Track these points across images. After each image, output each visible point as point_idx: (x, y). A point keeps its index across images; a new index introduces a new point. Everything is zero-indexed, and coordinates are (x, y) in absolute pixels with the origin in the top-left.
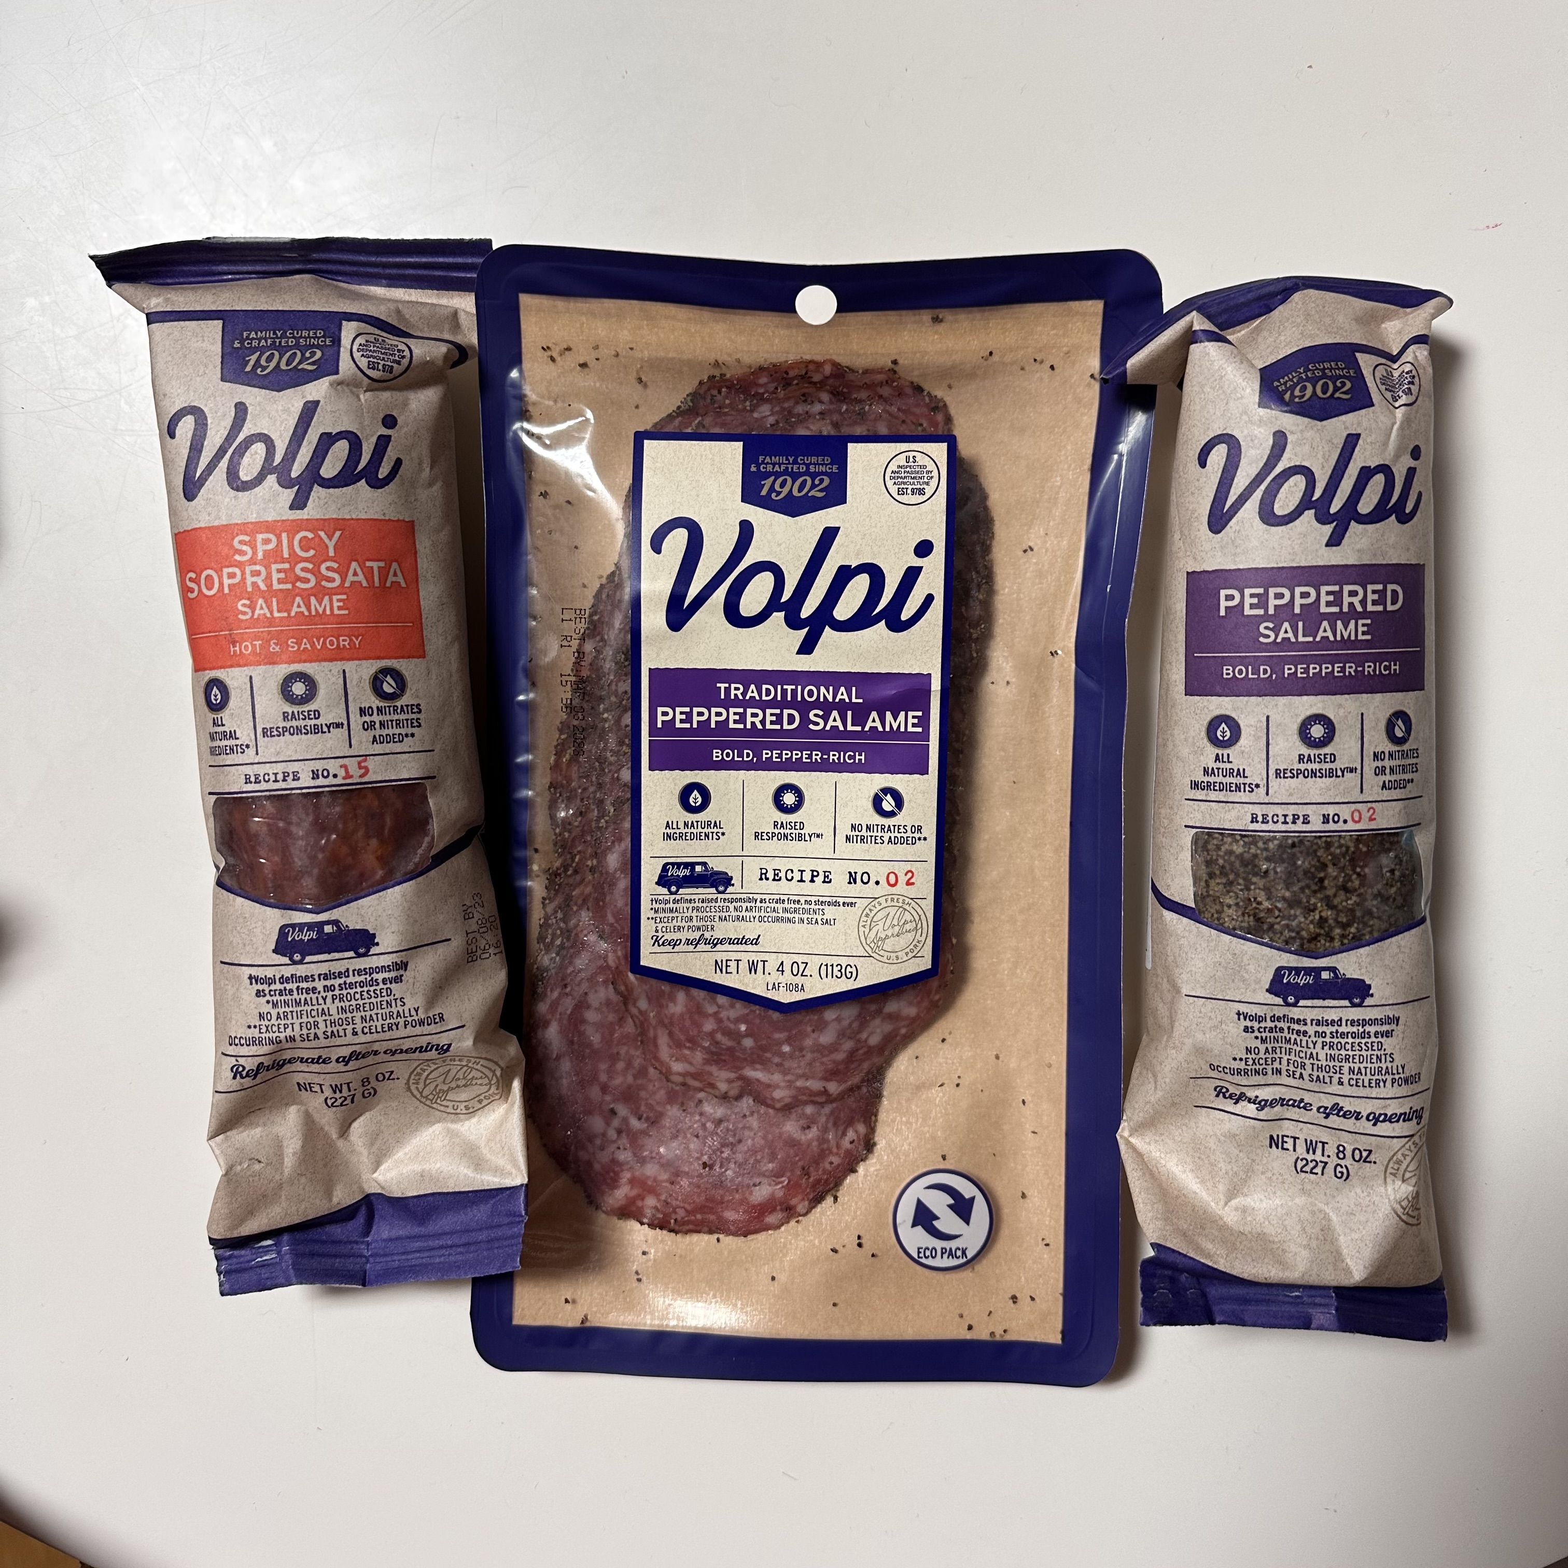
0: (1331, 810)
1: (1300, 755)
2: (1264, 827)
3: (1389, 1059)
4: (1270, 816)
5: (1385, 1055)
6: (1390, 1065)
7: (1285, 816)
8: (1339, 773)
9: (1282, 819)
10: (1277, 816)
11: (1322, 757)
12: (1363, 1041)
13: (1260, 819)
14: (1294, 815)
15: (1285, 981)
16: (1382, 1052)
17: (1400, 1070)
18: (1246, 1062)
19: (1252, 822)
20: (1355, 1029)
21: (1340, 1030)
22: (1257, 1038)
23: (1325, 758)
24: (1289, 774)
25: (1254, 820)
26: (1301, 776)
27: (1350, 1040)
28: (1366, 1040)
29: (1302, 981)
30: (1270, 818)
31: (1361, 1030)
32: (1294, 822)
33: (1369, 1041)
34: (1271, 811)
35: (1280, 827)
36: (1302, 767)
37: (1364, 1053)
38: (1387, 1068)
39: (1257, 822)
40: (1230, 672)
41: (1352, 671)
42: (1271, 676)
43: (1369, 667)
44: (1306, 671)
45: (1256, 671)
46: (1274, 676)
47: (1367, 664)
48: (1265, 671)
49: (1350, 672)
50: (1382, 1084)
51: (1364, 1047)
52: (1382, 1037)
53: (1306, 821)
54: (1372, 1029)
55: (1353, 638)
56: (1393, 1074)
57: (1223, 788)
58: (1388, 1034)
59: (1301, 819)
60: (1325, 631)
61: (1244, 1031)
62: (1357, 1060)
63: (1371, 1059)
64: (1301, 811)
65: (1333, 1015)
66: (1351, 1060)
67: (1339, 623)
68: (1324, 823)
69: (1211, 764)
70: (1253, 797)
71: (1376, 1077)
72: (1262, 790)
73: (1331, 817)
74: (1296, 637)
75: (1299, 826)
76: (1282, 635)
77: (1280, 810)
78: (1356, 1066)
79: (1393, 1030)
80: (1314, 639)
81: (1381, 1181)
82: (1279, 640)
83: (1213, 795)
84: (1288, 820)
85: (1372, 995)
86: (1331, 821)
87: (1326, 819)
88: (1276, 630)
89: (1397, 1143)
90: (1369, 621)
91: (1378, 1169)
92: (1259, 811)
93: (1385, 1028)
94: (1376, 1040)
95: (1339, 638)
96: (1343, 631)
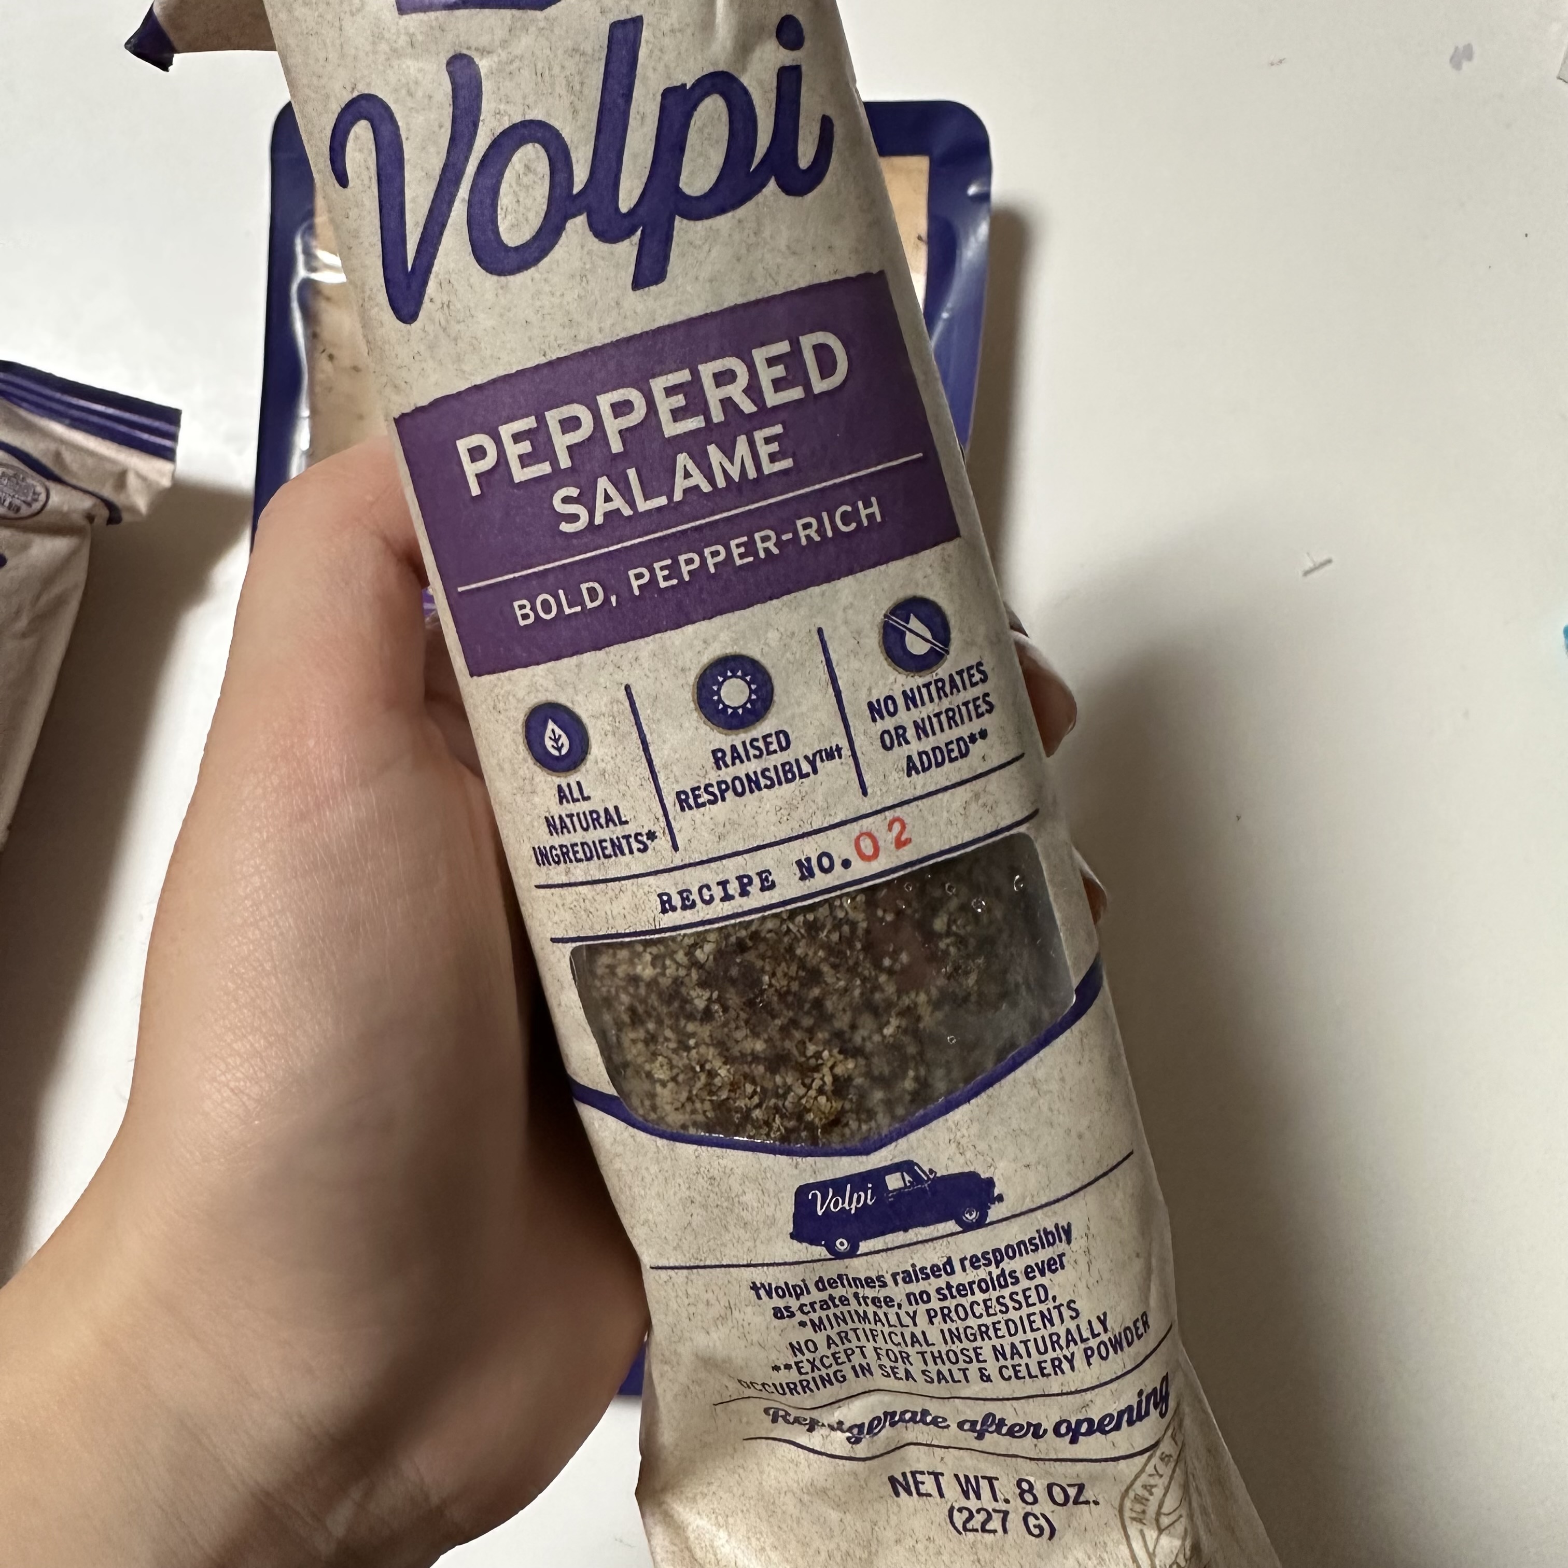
0: (810, 848)
1: (714, 752)
2: (689, 916)
3: (1066, 1313)
4: (695, 890)
5: (1058, 1307)
6: (1072, 1326)
7: (723, 884)
8: (806, 768)
9: (718, 892)
10: (709, 888)
11: (761, 744)
12: (1006, 1292)
13: (677, 901)
14: (739, 878)
15: (820, 1213)
16: (1051, 1304)
17: (1098, 1328)
18: (799, 1369)
19: (664, 911)
20: (982, 1273)
21: (955, 1281)
22: (802, 1324)
23: (767, 744)
24: (705, 797)
25: (666, 906)
26: (729, 795)
27: (979, 1297)
28: (1011, 1289)
29: (851, 1203)
30: (695, 896)
31: (996, 1272)
32: (744, 893)
33: (1018, 1288)
34: (693, 879)
35: (720, 909)
36: (727, 774)
37: (1013, 1315)
38: (1068, 1332)
39: (674, 909)
40: (527, 610)
41: (770, 545)
42: (607, 600)
43: (807, 526)
44: (674, 571)
45: (575, 599)
46: (613, 599)
47: (799, 523)
48: (592, 593)
49: (767, 550)
50: (1065, 1366)
51: (1011, 1304)
52: (1043, 1274)
53: (768, 885)
54: (1017, 1265)
55: (752, 474)
56: (1083, 1340)
57: (592, 852)
58: (1053, 1265)
59: (756, 881)
60: (687, 475)
61: (775, 1315)
62: (1003, 1331)
63: (1031, 1323)
64: (751, 865)
65: (931, 1256)
66: (991, 1332)
67: (712, 450)
68: (803, 878)
69: (557, 810)
70: (648, 861)
71: (1051, 1354)
72: (663, 842)
73: (814, 862)
74: (632, 504)
75: (757, 898)
76: (601, 508)
77: (708, 874)
78: (1007, 1342)
79: (1061, 1256)
80: (670, 498)
81: (1118, 1534)
82: (599, 520)
83: (579, 872)
84: (731, 892)
85: (1000, 1198)
86: (816, 870)
87: (805, 870)
88: (587, 499)
89: (1128, 1469)
90: (778, 429)
91: (1105, 1512)
92: (669, 884)
93: (1044, 1255)
94: (1032, 1284)
95: (721, 483)
96: (727, 465)
